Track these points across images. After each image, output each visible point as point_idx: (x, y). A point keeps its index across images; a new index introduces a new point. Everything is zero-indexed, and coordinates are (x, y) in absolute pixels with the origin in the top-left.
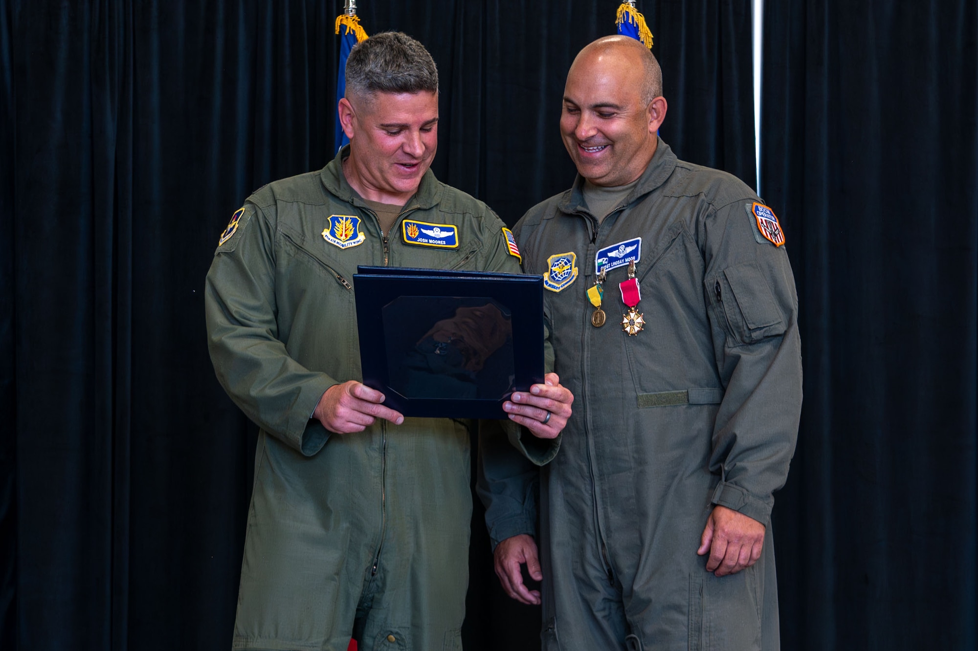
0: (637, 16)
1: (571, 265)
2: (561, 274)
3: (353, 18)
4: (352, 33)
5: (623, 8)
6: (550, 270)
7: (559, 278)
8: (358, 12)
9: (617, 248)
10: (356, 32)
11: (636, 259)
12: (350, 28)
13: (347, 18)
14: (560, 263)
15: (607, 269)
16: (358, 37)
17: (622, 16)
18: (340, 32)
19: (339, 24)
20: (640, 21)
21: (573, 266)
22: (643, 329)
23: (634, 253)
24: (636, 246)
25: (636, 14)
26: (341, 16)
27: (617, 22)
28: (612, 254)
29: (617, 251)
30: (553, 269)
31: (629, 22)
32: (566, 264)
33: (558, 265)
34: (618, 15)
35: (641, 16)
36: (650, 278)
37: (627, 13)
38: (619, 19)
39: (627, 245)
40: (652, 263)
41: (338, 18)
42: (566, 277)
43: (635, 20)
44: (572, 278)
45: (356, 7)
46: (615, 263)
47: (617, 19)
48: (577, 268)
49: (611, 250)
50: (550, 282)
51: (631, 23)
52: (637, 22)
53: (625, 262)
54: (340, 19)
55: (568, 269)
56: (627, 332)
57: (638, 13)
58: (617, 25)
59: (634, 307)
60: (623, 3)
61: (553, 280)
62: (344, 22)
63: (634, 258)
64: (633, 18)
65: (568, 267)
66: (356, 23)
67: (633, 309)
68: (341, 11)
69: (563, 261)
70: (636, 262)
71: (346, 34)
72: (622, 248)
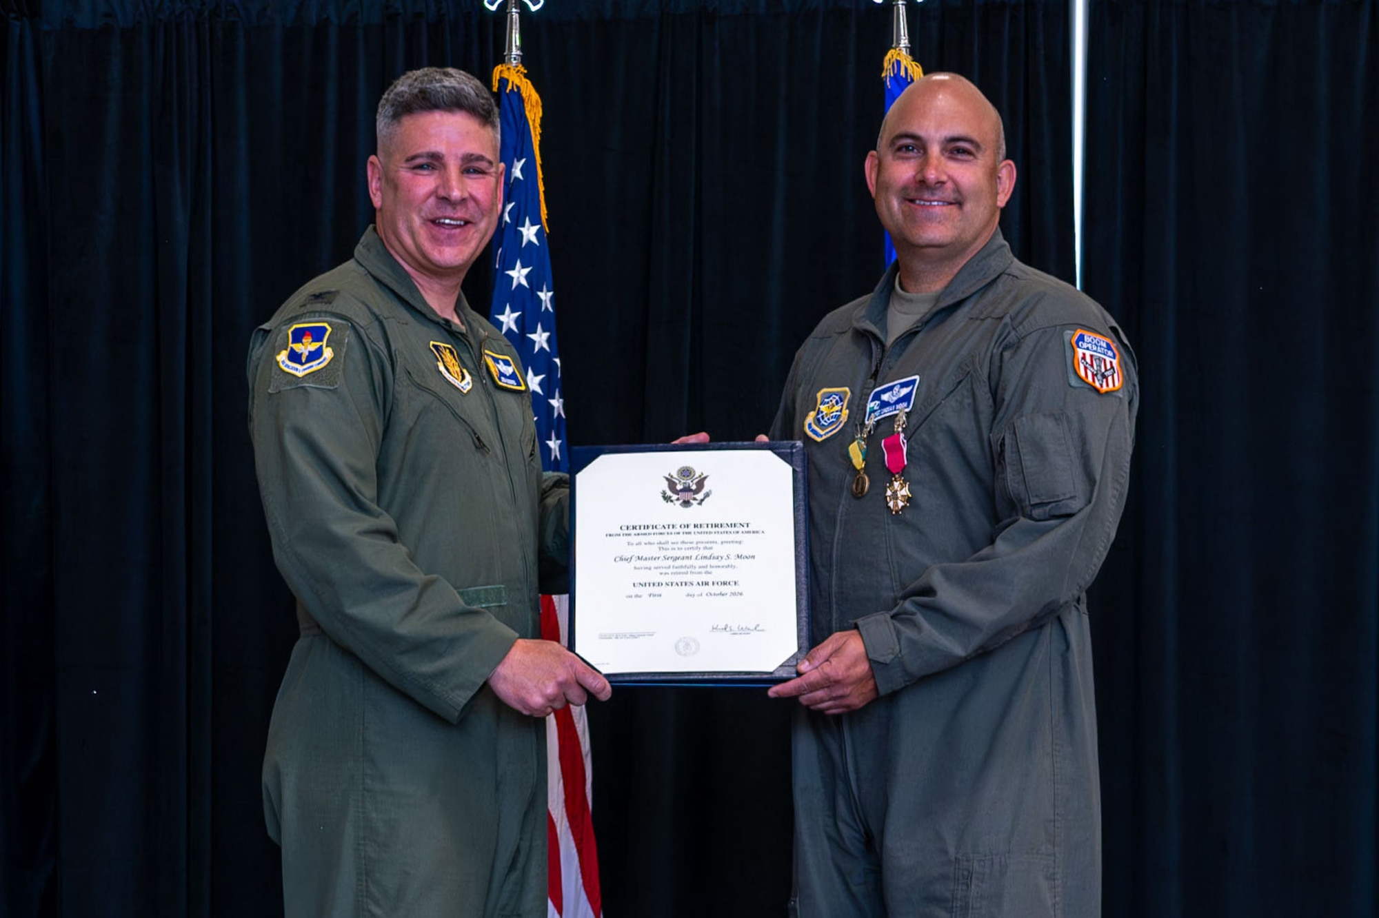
0: (912, 66)
1: (842, 405)
2: (828, 416)
3: (518, 68)
4: (516, 90)
5: (892, 56)
6: (817, 409)
7: (825, 422)
8: (524, 60)
9: (891, 389)
10: (522, 88)
11: (908, 407)
12: (513, 82)
13: (509, 69)
14: (831, 401)
15: (876, 417)
16: (524, 95)
17: (891, 66)
18: (499, 88)
19: (498, 78)
20: (915, 74)
21: (844, 407)
22: (908, 505)
23: (906, 398)
24: (911, 388)
25: (911, 64)
26: (500, 66)
27: (883, 75)
28: (885, 397)
29: (891, 392)
30: (823, 408)
31: (901, 74)
32: (837, 403)
33: (828, 403)
34: (886, 65)
35: (917, 66)
36: (923, 435)
37: (899, 62)
38: (887, 70)
39: (903, 385)
40: (927, 413)
41: (496, 68)
42: (833, 422)
43: (910, 71)
44: (839, 424)
45: (521, 54)
46: (885, 410)
47: (885, 71)
48: (847, 411)
49: (885, 391)
50: (814, 427)
51: (904, 76)
52: (912, 75)
53: (895, 410)
54: (499, 70)
55: (837, 411)
56: (890, 507)
57: (913, 63)
58: (884, 79)
59: (898, 473)
60: (893, 48)
61: (818, 424)
62: (505, 75)
63: (905, 404)
64: (906, 69)
65: (837, 408)
66: (522, 76)
67: (897, 476)
68: (501, 59)
69: (835, 398)
70: (907, 410)
71: (508, 91)
72: (896, 389)
